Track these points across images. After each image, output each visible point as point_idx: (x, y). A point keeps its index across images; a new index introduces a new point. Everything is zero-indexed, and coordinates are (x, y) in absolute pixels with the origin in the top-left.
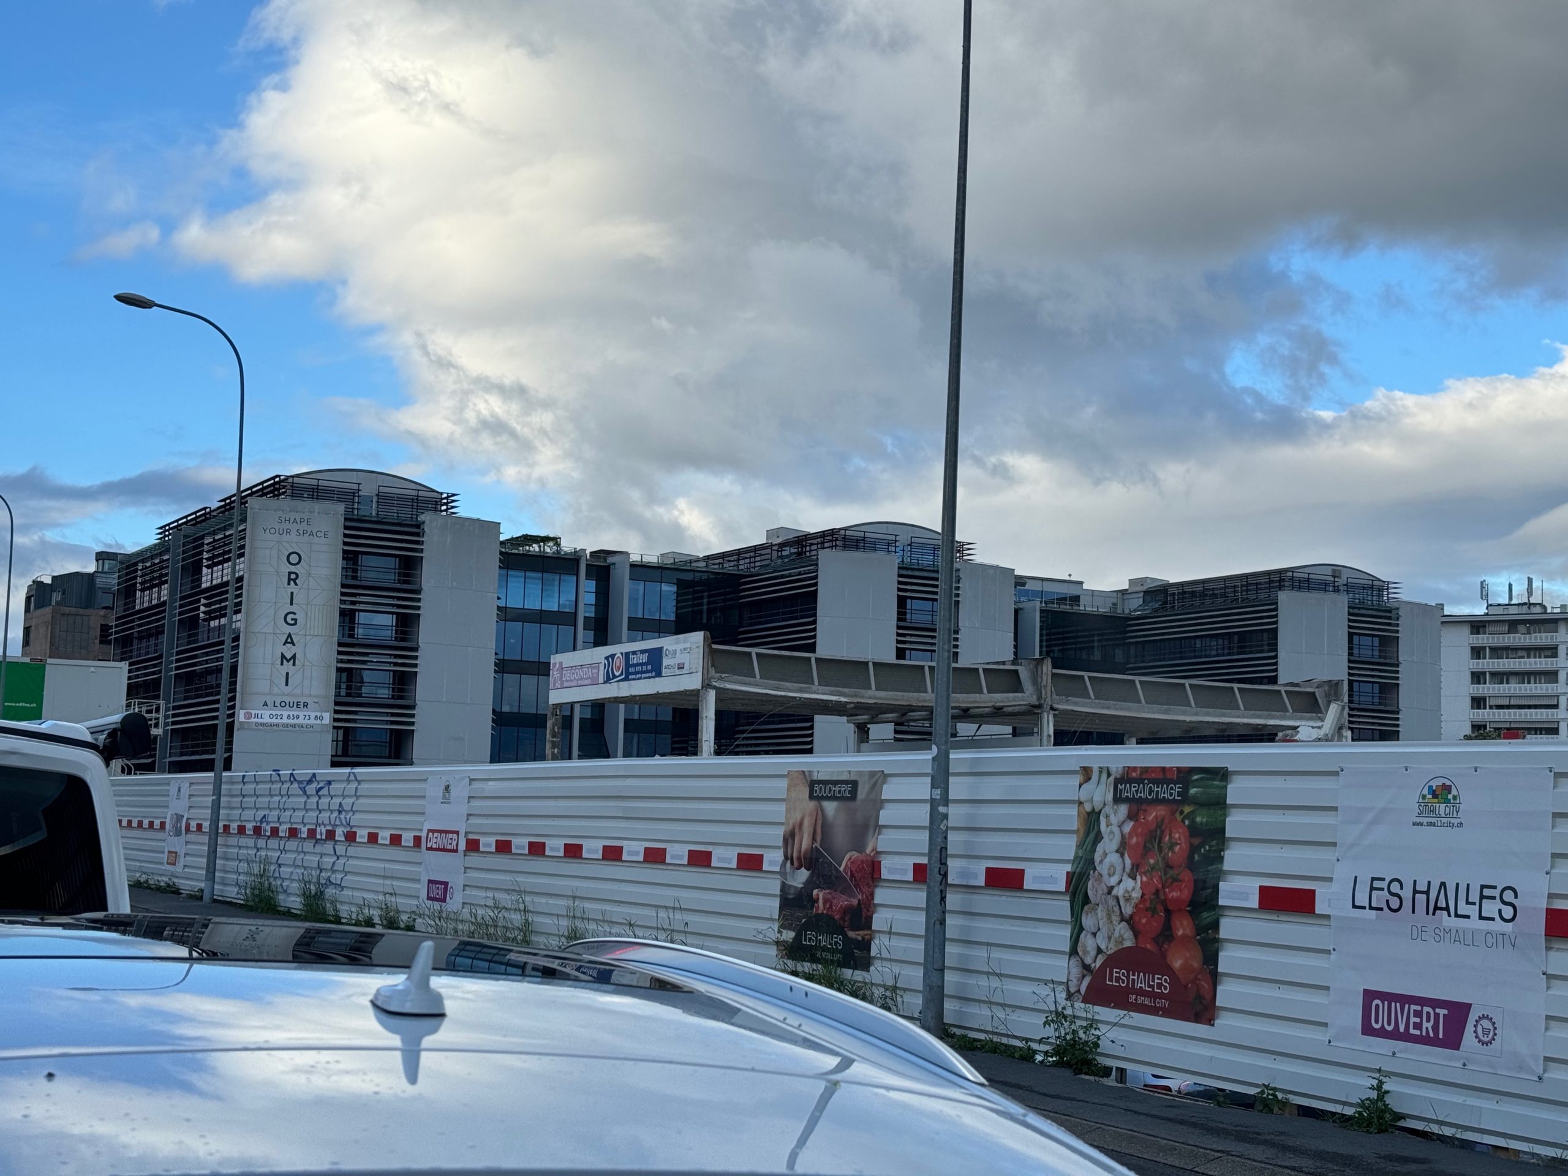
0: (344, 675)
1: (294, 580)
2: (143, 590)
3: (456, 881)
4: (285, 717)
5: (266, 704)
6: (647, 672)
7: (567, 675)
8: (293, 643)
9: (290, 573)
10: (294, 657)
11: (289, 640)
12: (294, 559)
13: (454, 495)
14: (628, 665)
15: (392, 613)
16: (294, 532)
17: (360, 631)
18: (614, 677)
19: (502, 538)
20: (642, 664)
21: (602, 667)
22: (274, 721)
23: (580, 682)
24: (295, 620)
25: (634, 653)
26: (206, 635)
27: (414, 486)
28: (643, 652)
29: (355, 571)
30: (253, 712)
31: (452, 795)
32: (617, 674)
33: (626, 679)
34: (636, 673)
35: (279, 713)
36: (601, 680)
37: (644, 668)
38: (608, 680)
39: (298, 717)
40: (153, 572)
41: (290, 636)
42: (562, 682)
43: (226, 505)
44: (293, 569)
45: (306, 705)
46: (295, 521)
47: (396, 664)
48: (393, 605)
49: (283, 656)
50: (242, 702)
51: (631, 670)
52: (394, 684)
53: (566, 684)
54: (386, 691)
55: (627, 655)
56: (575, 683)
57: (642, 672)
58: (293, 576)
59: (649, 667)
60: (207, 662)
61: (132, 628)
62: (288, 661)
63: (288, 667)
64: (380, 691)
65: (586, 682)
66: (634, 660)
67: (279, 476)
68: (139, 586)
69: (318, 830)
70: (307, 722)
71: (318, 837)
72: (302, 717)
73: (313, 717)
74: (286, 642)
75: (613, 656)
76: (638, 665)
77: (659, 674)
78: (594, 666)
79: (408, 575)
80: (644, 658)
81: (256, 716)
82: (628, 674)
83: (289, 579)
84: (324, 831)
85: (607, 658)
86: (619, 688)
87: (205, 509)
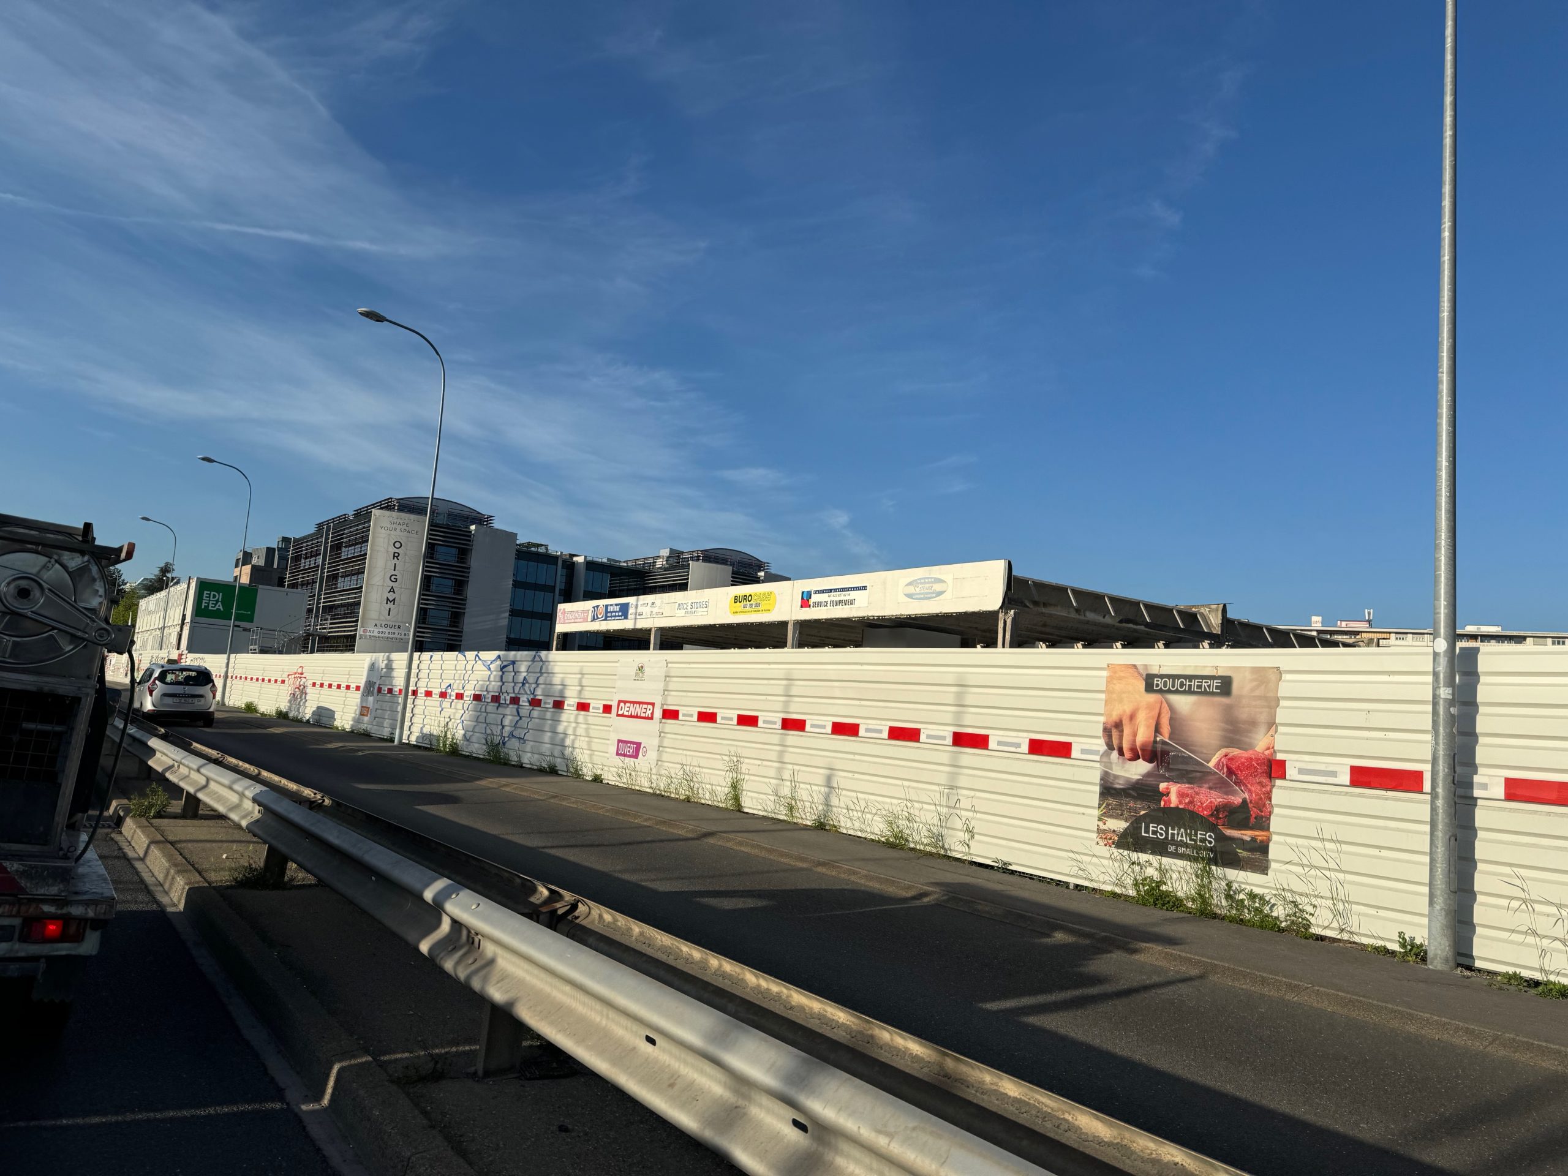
0: (422, 612)
1: (397, 557)
2: (306, 558)
3: (650, 743)
4: (387, 633)
5: (376, 625)
6: (619, 616)
7: (568, 616)
8: (394, 592)
9: (395, 553)
10: (394, 600)
11: (392, 590)
12: (398, 545)
13: (491, 517)
14: (607, 612)
15: (453, 579)
16: (398, 530)
17: (434, 588)
18: (598, 618)
19: (518, 542)
20: (616, 612)
21: (590, 612)
22: (380, 635)
23: (576, 621)
24: (396, 579)
25: (611, 605)
26: (342, 584)
27: (469, 510)
28: (616, 605)
29: (433, 554)
30: (368, 629)
31: (645, 674)
32: (600, 616)
33: (605, 620)
34: (611, 617)
35: (384, 630)
36: (589, 620)
37: (617, 614)
38: (594, 619)
39: (394, 634)
40: (312, 548)
41: (392, 588)
42: (565, 620)
43: (358, 513)
44: (397, 550)
45: (399, 627)
46: (400, 524)
47: (453, 607)
48: (453, 575)
49: (388, 599)
50: (362, 623)
51: (609, 615)
52: (451, 618)
53: (567, 621)
54: (446, 622)
55: (607, 606)
56: (573, 621)
57: (615, 616)
58: (396, 555)
59: (620, 614)
60: (342, 600)
61: (298, 579)
62: (391, 602)
63: (390, 605)
64: (443, 622)
65: (579, 620)
66: (611, 609)
67: (391, 498)
68: (303, 556)
69: (502, 697)
70: (399, 636)
71: (502, 701)
72: (397, 634)
73: (403, 634)
74: (390, 591)
75: (597, 607)
76: (613, 612)
77: (626, 618)
78: (586, 612)
79: (462, 558)
80: (617, 608)
81: (370, 631)
82: (606, 617)
83: (394, 556)
84: (508, 698)
85: (594, 607)
86: (600, 625)
87: (345, 515)
